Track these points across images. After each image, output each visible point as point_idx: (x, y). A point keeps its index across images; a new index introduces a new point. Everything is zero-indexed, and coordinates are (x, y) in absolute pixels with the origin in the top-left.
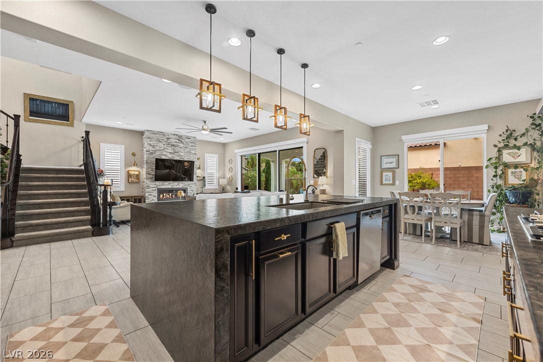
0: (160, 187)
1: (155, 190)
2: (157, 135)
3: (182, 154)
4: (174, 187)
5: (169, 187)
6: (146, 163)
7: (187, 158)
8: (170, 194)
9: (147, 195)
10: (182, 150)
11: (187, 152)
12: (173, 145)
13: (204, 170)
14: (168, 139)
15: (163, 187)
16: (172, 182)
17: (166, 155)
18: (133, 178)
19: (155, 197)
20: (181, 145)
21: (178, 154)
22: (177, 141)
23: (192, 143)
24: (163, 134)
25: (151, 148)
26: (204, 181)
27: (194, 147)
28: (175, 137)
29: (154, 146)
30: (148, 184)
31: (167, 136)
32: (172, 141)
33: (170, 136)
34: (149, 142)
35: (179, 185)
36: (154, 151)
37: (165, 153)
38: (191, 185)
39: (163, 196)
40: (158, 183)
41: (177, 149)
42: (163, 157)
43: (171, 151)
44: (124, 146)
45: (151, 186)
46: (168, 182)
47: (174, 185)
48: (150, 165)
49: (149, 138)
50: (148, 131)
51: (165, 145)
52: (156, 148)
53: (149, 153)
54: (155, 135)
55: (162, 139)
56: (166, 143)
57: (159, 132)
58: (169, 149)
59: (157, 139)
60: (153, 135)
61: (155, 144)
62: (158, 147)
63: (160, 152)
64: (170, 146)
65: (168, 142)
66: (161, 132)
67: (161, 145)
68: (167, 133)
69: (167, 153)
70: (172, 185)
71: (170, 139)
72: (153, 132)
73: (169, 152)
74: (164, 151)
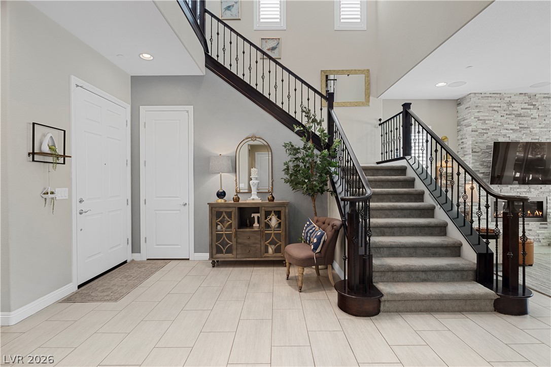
2: (490, 100)
3: (536, 130)
6: (473, 152)
10: (536, 122)
12: (519, 115)
14: (510, 104)
16: (517, 186)
17: (505, 135)
20: (535, 113)
21: (528, 131)
22: (526, 106)
24: (500, 96)
25: (480, 125)
28: (522, 98)
29: (485, 120)
31: (507, 100)
32: (517, 107)
33: (513, 99)
34: (476, 115)
36: (486, 129)
37: (504, 132)
41: (526, 122)
43: (514, 127)
46: (510, 186)
47: (520, 192)
48: (479, 156)
49: (477, 106)
50: (475, 93)
51: (504, 116)
52: (486, 124)
53: (477, 133)
54: (487, 101)
55: (499, 105)
56: (505, 112)
57: (493, 94)
58: (512, 124)
59: (489, 107)
60: (483, 101)
61: (487, 116)
62: (492, 122)
63: (495, 130)
64: (513, 116)
65: (510, 111)
66: (497, 94)
67: (497, 117)
68: (508, 94)
69: (507, 131)
70: (518, 192)
71: (512, 105)
72: (483, 95)
73: (511, 129)
74: (503, 128)
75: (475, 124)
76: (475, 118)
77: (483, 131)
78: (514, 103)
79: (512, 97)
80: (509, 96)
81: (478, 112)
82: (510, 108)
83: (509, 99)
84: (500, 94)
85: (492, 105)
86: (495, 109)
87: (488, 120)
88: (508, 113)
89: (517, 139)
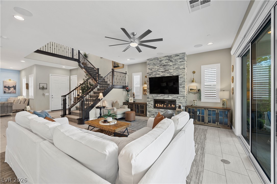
0: (155, 98)
1: (152, 100)
2: (153, 61)
3: (172, 71)
4: (165, 99)
5: (161, 98)
7: (176, 73)
8: (163, 105)
9: (147, 103)
10: (171, 68)
11: (176, 68)
12: (164, 65)
13: (200, 83)
14: (161, 61)
15: (157, 98)
16: (164, 95)
18: (145, 92)
19: (152, 105)
20: (171, 64)
21: (168, 72)
22: (167, 61)
23: (180, 59)
24: (157, 59)
25: (150, 71)
26: (200, 94)
27: (182, 63)
28: (165, 58)
29: (151, 69)
30: (148, 96)
32: (164, 62)
33: (162, 59)
34: (149, 67)
35: (169, 97)
36: (152, 72)
37: (158, 73)
38: (179, 98)
39: (158, 105)
40: (154, 95)
41: (167, 68)
42: (157, 76)
43: (162, 70)
44: (141, 73)
45: (150, 97)
46: (160, 95)
47: (165, 97)
49: (149, 64)
50: (148, 59)
51: (158, 66)
52: (152, 70)
53: (149, 74)
54: (152, 61)
55: (157, 62)
56: (159, 65)
57: (155, 58)
58: (161, 69)
59: (153, 63)
60: (151, 62)
61: (152, 67)
62: (154, 69)
63: (155, 72)
64: (162, 66)
65: (161, 64)
66: (156, 58)
67: (156, 67)
68: (160, 57)
69: (160, 72)
70: (164, 97)
71: (162, 61)
72: (151, 60)
73: (161, 71)
74: (158, 71)
75: (148, 71)
76: (148, 68)
77: (151, 73)
78: (162, 60)
79: (162, 58)
80: (160, 58)
81: (149, 66)
82: (161, 63)
83: (160, 59)
84: (157, 58)
85: (154, 63)
86: (155, 64)
87: (153, 69)
88: (160, 65)
89: (164, 75)
